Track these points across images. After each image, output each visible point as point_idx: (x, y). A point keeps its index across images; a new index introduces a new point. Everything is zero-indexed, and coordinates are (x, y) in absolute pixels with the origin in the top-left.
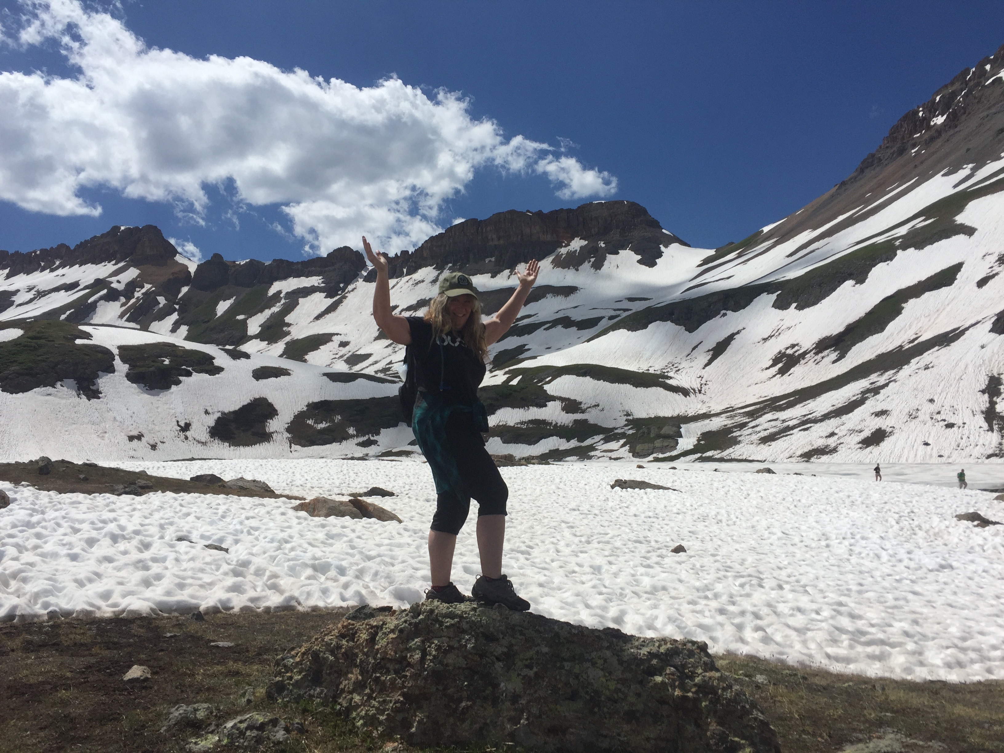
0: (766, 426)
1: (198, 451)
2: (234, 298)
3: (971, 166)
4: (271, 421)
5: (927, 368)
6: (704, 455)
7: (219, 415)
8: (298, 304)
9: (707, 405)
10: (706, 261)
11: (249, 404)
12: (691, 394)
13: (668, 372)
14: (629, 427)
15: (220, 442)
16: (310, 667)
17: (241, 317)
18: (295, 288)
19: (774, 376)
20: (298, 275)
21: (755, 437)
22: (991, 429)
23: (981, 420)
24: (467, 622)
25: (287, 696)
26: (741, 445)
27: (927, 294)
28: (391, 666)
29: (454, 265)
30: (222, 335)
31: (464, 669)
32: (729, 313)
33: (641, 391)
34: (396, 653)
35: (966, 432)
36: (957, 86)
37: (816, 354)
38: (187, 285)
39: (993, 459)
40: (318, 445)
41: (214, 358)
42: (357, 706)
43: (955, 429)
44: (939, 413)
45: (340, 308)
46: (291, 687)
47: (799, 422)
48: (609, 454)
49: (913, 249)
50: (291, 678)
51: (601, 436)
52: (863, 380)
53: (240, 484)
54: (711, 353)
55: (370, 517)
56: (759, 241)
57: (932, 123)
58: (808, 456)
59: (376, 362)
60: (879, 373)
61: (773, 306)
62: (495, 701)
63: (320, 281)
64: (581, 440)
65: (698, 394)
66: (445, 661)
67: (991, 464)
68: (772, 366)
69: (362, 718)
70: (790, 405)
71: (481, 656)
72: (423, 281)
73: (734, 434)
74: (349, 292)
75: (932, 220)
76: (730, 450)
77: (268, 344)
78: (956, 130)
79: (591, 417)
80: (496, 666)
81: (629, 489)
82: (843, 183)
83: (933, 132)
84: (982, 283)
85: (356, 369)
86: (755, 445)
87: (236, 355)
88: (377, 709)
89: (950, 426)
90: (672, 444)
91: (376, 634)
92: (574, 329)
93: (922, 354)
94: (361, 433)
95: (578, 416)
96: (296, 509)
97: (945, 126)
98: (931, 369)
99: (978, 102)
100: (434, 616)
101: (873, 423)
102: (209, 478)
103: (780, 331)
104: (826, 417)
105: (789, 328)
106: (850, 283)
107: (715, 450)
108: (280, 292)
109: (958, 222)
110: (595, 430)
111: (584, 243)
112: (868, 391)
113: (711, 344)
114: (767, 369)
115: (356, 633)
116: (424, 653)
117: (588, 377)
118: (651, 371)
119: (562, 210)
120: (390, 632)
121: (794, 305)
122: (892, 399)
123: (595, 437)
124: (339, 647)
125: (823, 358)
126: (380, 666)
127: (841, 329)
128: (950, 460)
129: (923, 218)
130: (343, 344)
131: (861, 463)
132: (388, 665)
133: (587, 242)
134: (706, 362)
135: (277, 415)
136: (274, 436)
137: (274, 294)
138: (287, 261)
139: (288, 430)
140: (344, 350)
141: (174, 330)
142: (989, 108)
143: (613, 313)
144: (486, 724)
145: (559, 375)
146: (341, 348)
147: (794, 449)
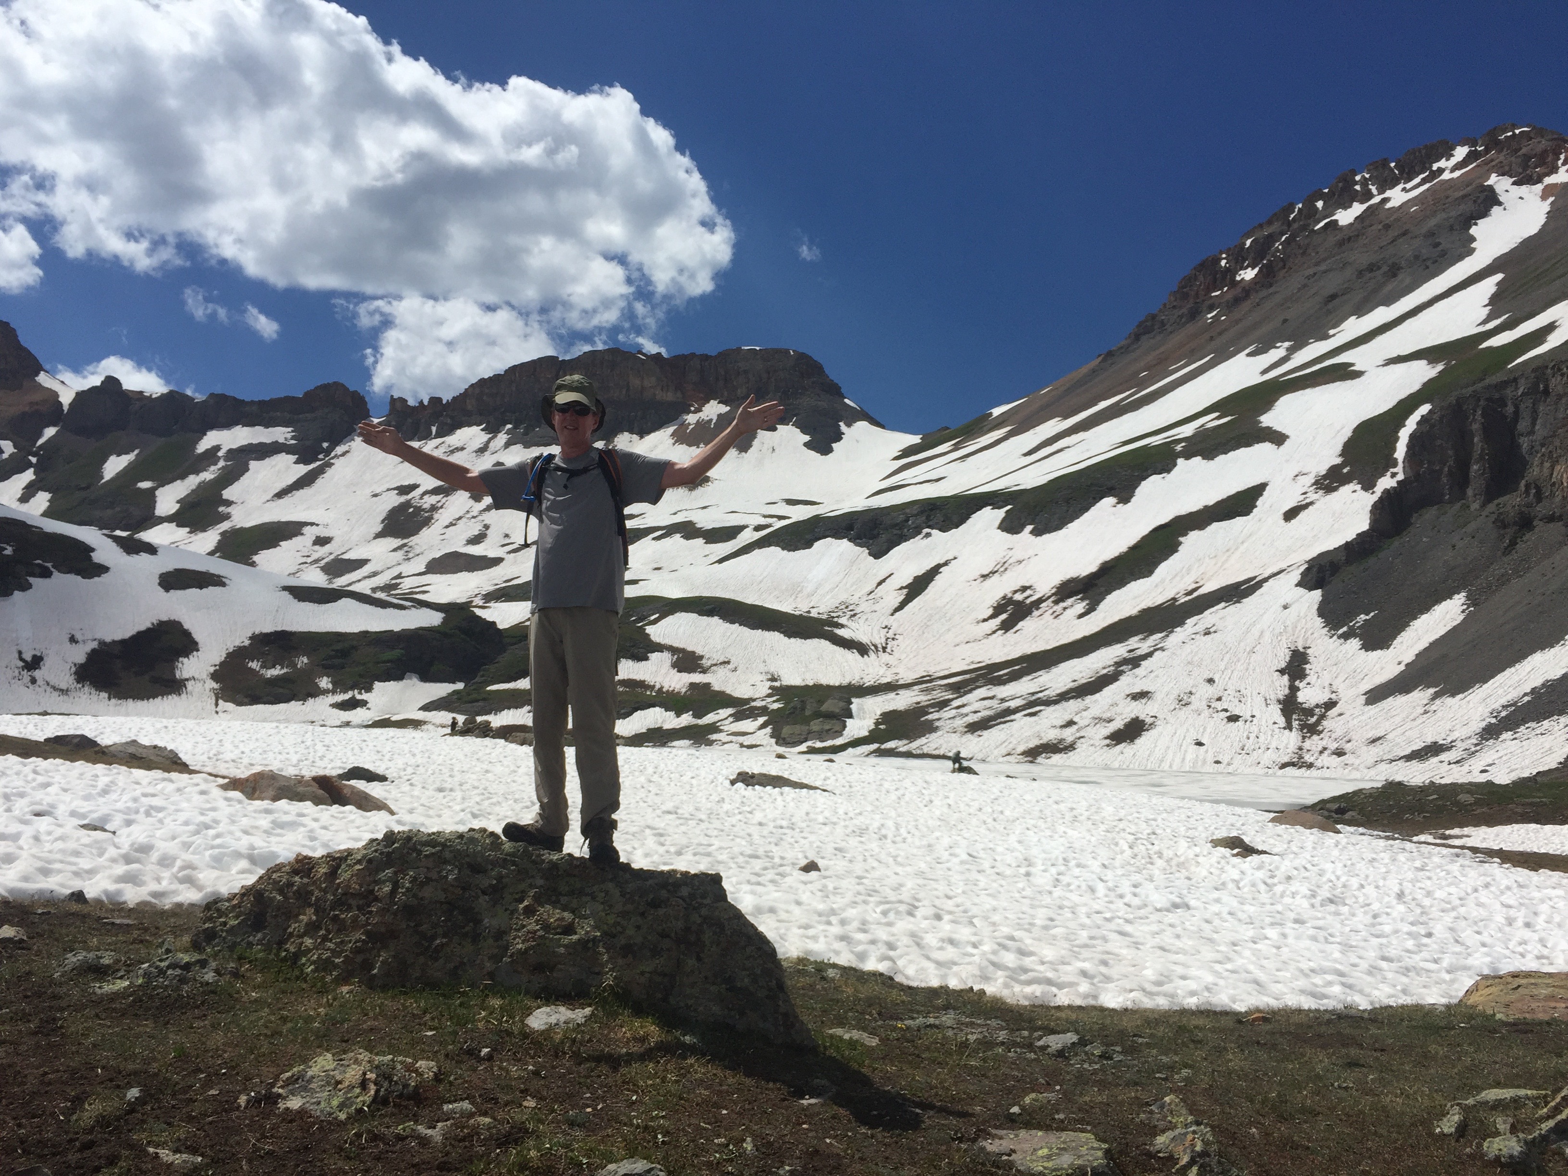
0: (977, 706)
1: (53, 701)
2: (136, 452)
3: (1287, 344)
4: (185, 660)
5: (1207, 633)
6: (883, 747)
7: (94, 645)
8: (247, 470)
9: (894, 670)
10: (907, 452)
11: (148, 630)
12: (871, 653)
13: (838, 617)
14: (774, 698)
15: (93, 691)
16: (251, 910)
17: (145, 485)
18: (245, 443)
19: (994, 632)
20: (250, 422)
21: (960, 723)
22: (1289, 727)
23: (1275, 713)
24: (451, 852)
25: (218, 945)
26: (939, 733)
27: (1215, 525)
28: (354, 902)
29: (515, 428)
30: (109, 512)
31: (442, 903)
32: (935, 532)
33: (796, 643)
34: (361, 886)
35: (1255, 729)
36: (1275, 227)
37: (1056, 602)
38: (54, 425)
39: (1288, 770)
40: (265, 703)
41: (93, 550)
42: (309, 950)
43: (1240, 723)
44: (1219, 699)
45: (320, 482)
46: (224, 934)
47: (1024, 702)
48: (741, 739)
49: (1199, 458)
50: (225, 924)
51: (730, 711)
52: (1119, 646)
53: (131, 750)
54: (905, 591)
55: (343, 804)
56: (985, 429)
57: (1238, 278)
58: (1033, 754)
59: (375, 574)
60: (1141, 636)
61: (999, 528)
62: (476, 938)
63: (289, 436)
64: (698, 715)
65: (881, 653)
66: (420, 895)
67: (1284, 776)
68: (992, 617)
69: (314, 963)
70: (1015, 677)
71: (464, 889)
72: (463, 449)
73: (930, 717)
74: (336, 456)
75: (1229, 418)
76: (923, 740)
77: (190, 532)
78: (1271, 290)
79: (718, 680)
80: (480, 900)
81: (757, 787)
82: (1110, 354)
83: (1238, 290)
84: (1291, 515)
85: (340, 582)
86: (958, 734)
87: (133, 547)
88: (333, 951)
89: (1233, 719)
90: (837, 728)
91: (339, 866)
92: (700, 541)
93: (1202, 613)
94: (339, 686)
95: (697, 678)
96: (225, 787)
97: (1256, 284)
98: (1213, 635)
99: (1304, 253)
100: (411, 844)
101: (1128, 709)
102: (76, 741)
103: (1006, 565)
104: (1063, 697)
105: (1020, 562)
106: (1108, 502)
107: (900, 739)
108: (217, 448)
109: (1264, 425)
110: (723, 700)
111: (724, 409)
112: (1125, 662)
113: (906, 576)
114: (985, 620)
115: (313, 867)
116: (396, 885)
117: (716, 618)
118: (814, 614)
119: (693, 355)
120: (355, 864)
121: (1030, 528)
122: (1157, 676)
123: (720, 711)
124: (290, 884)
125: (1065, 609)
126: (341, 903)
127: (1093, 568)
128: (1230, 769)
129: (1217, 414)
130: (321, 541)
131: (1107, 768)
132: (351, 901)
133: (728, 408)
134: (897, 605)
135: (198, 650)
136: (190, 685)
137: (207, 450)
138: (235, 399)
139: (215, 676)
140: (321, 551)
141: (26, 496)
142: (1317, 264)
143: (763, 521)
144: (462, 964)
145: (672, 612)
146: (317, 547)
147: (1015, 742)
